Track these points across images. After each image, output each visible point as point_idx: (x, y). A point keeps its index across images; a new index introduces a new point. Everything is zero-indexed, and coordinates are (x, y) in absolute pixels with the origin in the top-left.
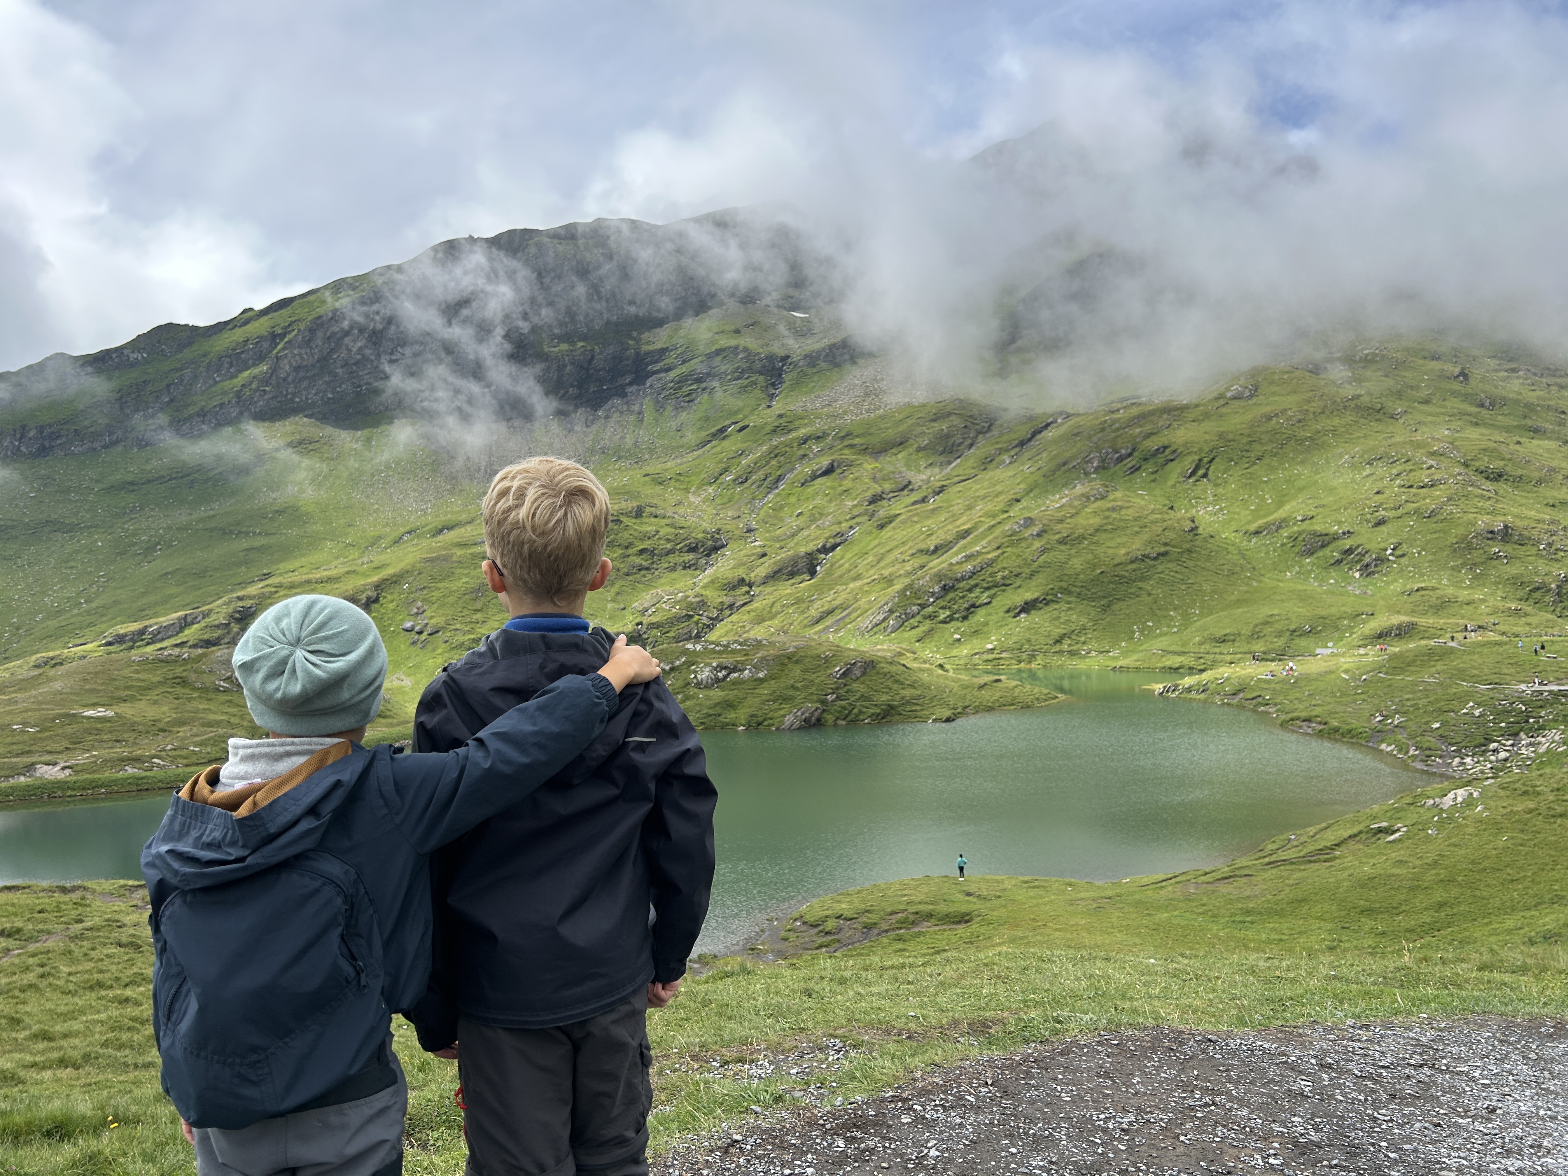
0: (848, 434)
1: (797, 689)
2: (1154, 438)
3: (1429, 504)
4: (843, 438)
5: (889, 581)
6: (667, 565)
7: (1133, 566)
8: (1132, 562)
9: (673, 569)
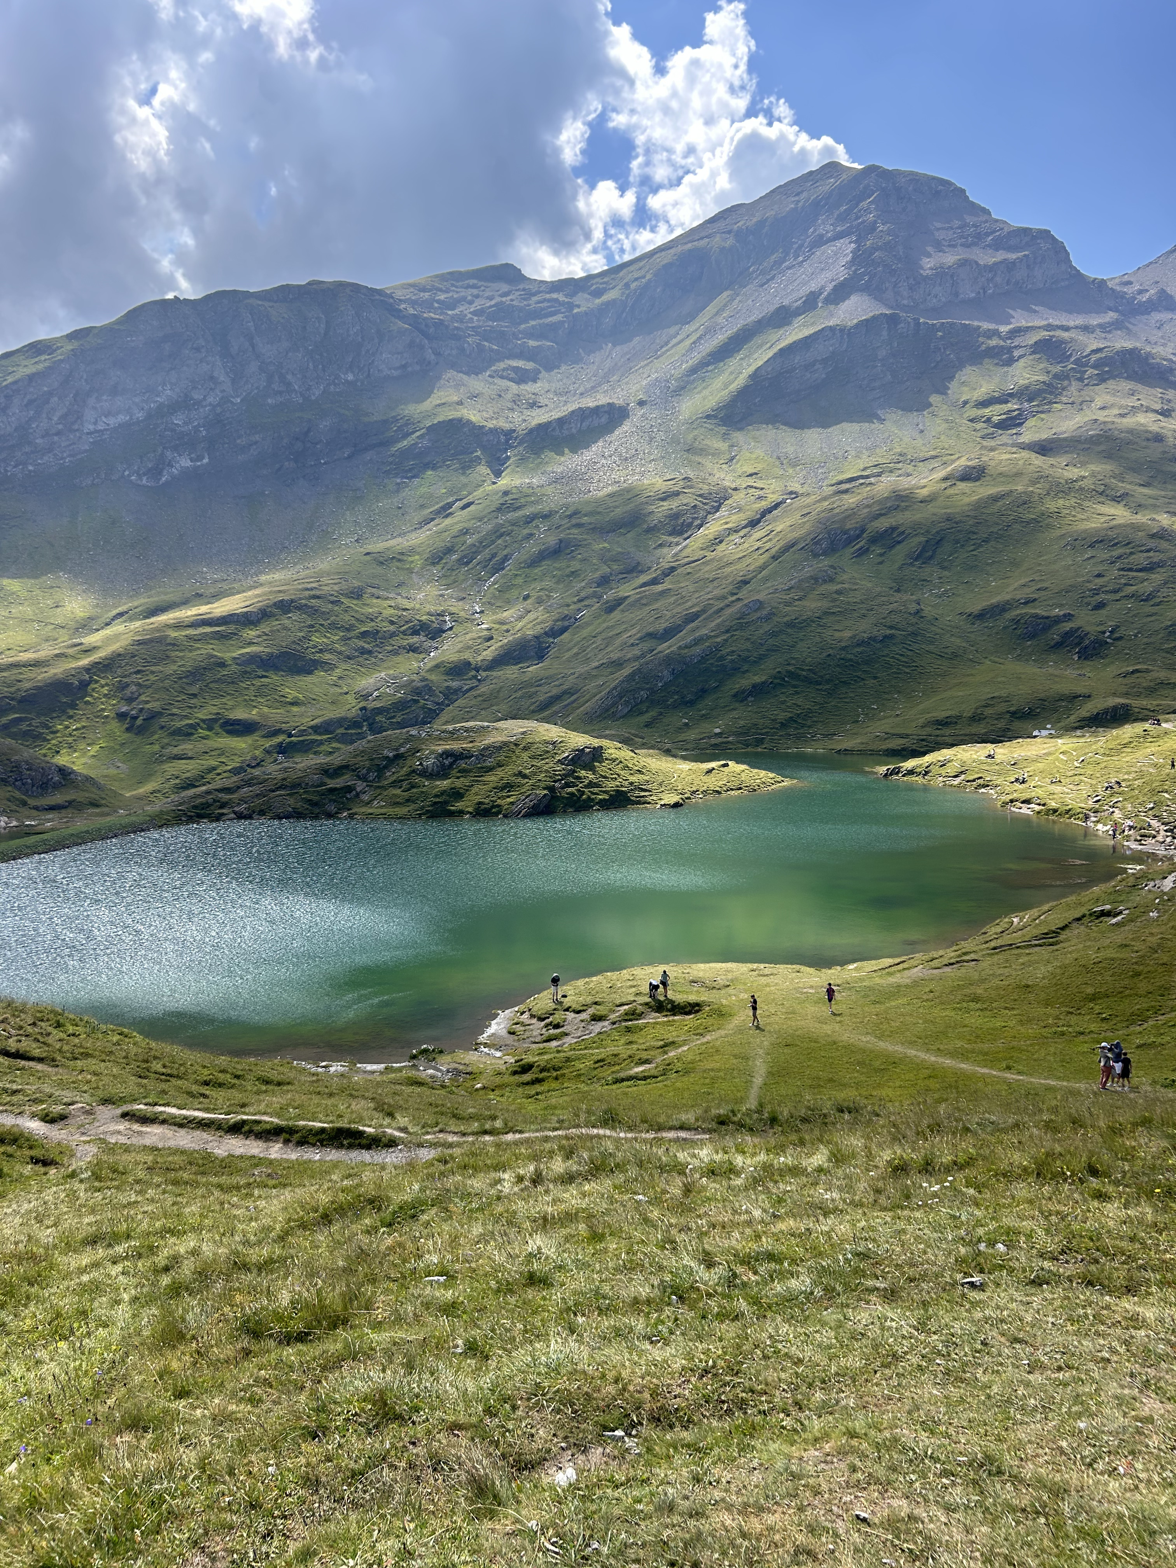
0: (575, 513)
1: (525, 776)
2: (882, 519)
3: (1146, 588)
4: (570, 516)
5: (618, 664)
6: (390, 648)
7: (859, 650)
8: (858, 645)
9: (395, 653)
